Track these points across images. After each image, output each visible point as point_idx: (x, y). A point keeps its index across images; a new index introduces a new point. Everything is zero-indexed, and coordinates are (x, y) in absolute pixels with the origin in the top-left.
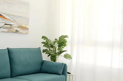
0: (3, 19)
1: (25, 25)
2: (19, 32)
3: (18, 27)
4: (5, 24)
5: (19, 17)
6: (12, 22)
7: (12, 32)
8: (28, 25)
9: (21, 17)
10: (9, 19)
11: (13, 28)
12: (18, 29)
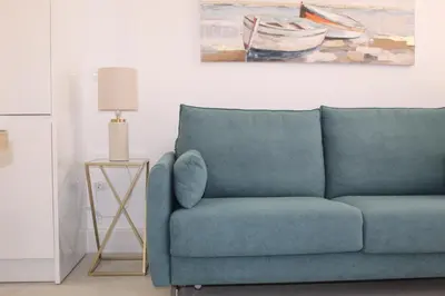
0: (319, 25)
1: (400, 35)
2: (379, 59)
3: (371, 45)
4: (327, 38)
5: (375, 11)
6: (350, 28)
7: (353, 62)
8: (413, 34)
9: (383, 10)
10: (341, 21)
11: (354, 49)
12: (373, 51)
